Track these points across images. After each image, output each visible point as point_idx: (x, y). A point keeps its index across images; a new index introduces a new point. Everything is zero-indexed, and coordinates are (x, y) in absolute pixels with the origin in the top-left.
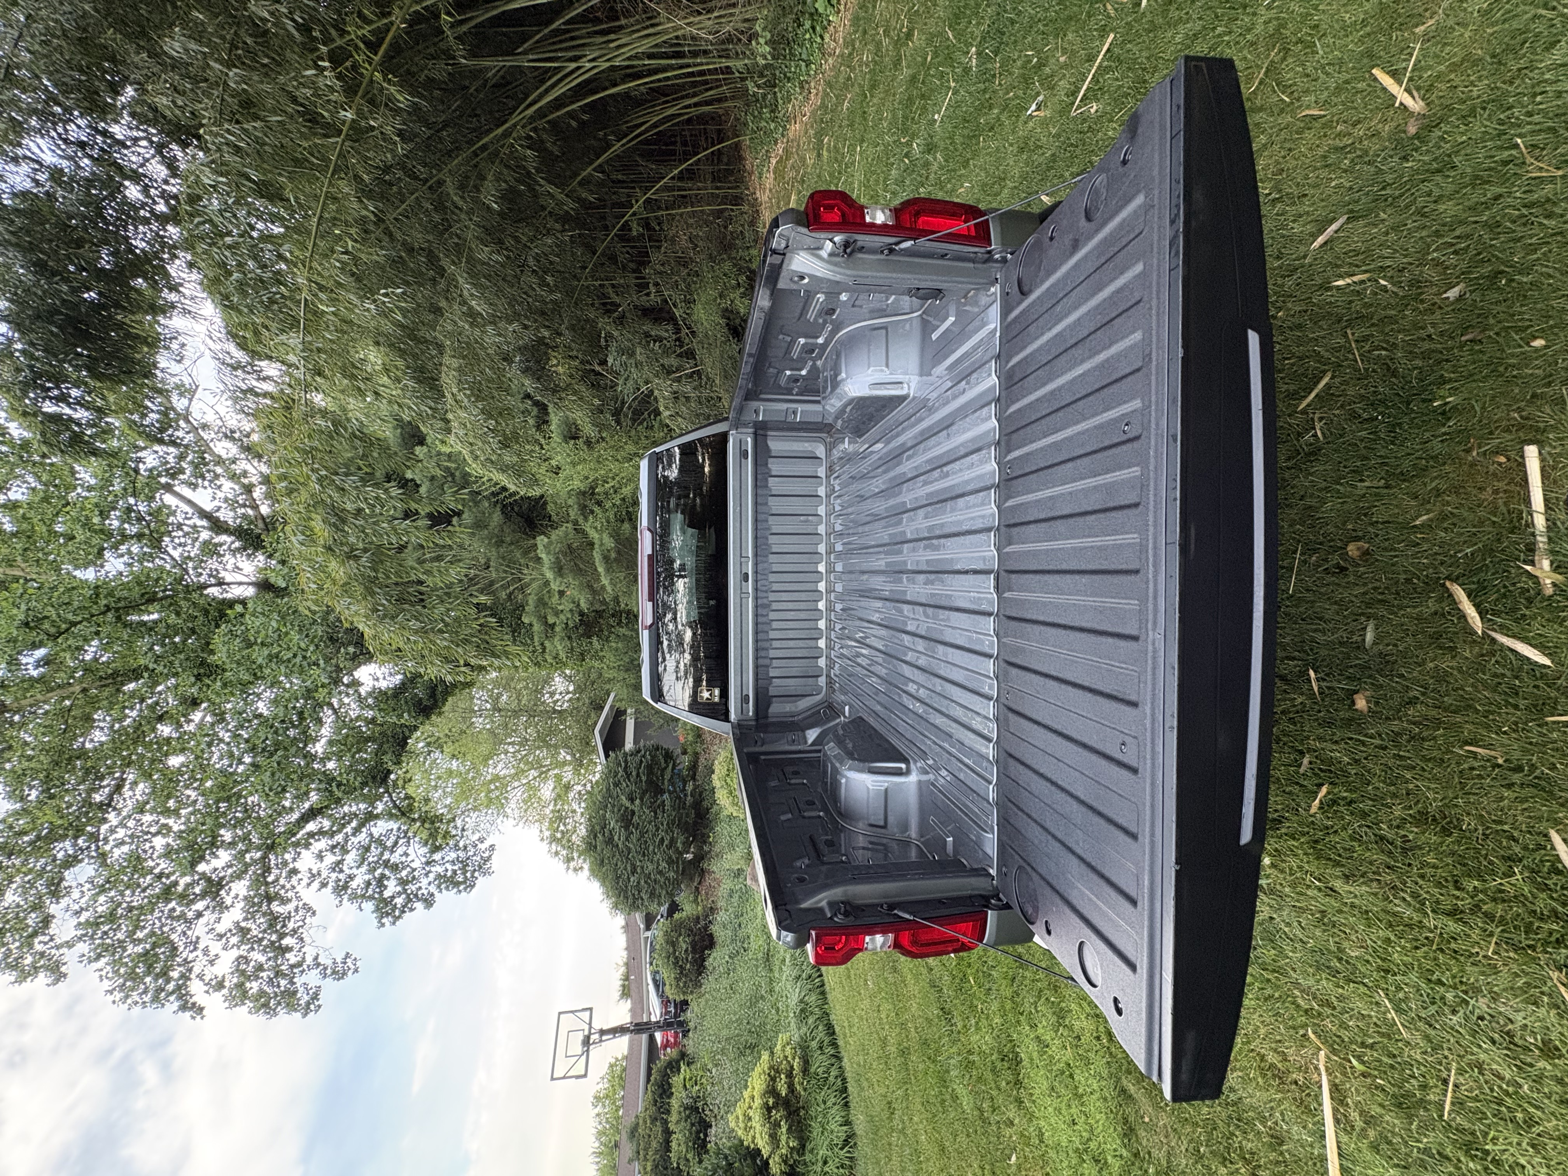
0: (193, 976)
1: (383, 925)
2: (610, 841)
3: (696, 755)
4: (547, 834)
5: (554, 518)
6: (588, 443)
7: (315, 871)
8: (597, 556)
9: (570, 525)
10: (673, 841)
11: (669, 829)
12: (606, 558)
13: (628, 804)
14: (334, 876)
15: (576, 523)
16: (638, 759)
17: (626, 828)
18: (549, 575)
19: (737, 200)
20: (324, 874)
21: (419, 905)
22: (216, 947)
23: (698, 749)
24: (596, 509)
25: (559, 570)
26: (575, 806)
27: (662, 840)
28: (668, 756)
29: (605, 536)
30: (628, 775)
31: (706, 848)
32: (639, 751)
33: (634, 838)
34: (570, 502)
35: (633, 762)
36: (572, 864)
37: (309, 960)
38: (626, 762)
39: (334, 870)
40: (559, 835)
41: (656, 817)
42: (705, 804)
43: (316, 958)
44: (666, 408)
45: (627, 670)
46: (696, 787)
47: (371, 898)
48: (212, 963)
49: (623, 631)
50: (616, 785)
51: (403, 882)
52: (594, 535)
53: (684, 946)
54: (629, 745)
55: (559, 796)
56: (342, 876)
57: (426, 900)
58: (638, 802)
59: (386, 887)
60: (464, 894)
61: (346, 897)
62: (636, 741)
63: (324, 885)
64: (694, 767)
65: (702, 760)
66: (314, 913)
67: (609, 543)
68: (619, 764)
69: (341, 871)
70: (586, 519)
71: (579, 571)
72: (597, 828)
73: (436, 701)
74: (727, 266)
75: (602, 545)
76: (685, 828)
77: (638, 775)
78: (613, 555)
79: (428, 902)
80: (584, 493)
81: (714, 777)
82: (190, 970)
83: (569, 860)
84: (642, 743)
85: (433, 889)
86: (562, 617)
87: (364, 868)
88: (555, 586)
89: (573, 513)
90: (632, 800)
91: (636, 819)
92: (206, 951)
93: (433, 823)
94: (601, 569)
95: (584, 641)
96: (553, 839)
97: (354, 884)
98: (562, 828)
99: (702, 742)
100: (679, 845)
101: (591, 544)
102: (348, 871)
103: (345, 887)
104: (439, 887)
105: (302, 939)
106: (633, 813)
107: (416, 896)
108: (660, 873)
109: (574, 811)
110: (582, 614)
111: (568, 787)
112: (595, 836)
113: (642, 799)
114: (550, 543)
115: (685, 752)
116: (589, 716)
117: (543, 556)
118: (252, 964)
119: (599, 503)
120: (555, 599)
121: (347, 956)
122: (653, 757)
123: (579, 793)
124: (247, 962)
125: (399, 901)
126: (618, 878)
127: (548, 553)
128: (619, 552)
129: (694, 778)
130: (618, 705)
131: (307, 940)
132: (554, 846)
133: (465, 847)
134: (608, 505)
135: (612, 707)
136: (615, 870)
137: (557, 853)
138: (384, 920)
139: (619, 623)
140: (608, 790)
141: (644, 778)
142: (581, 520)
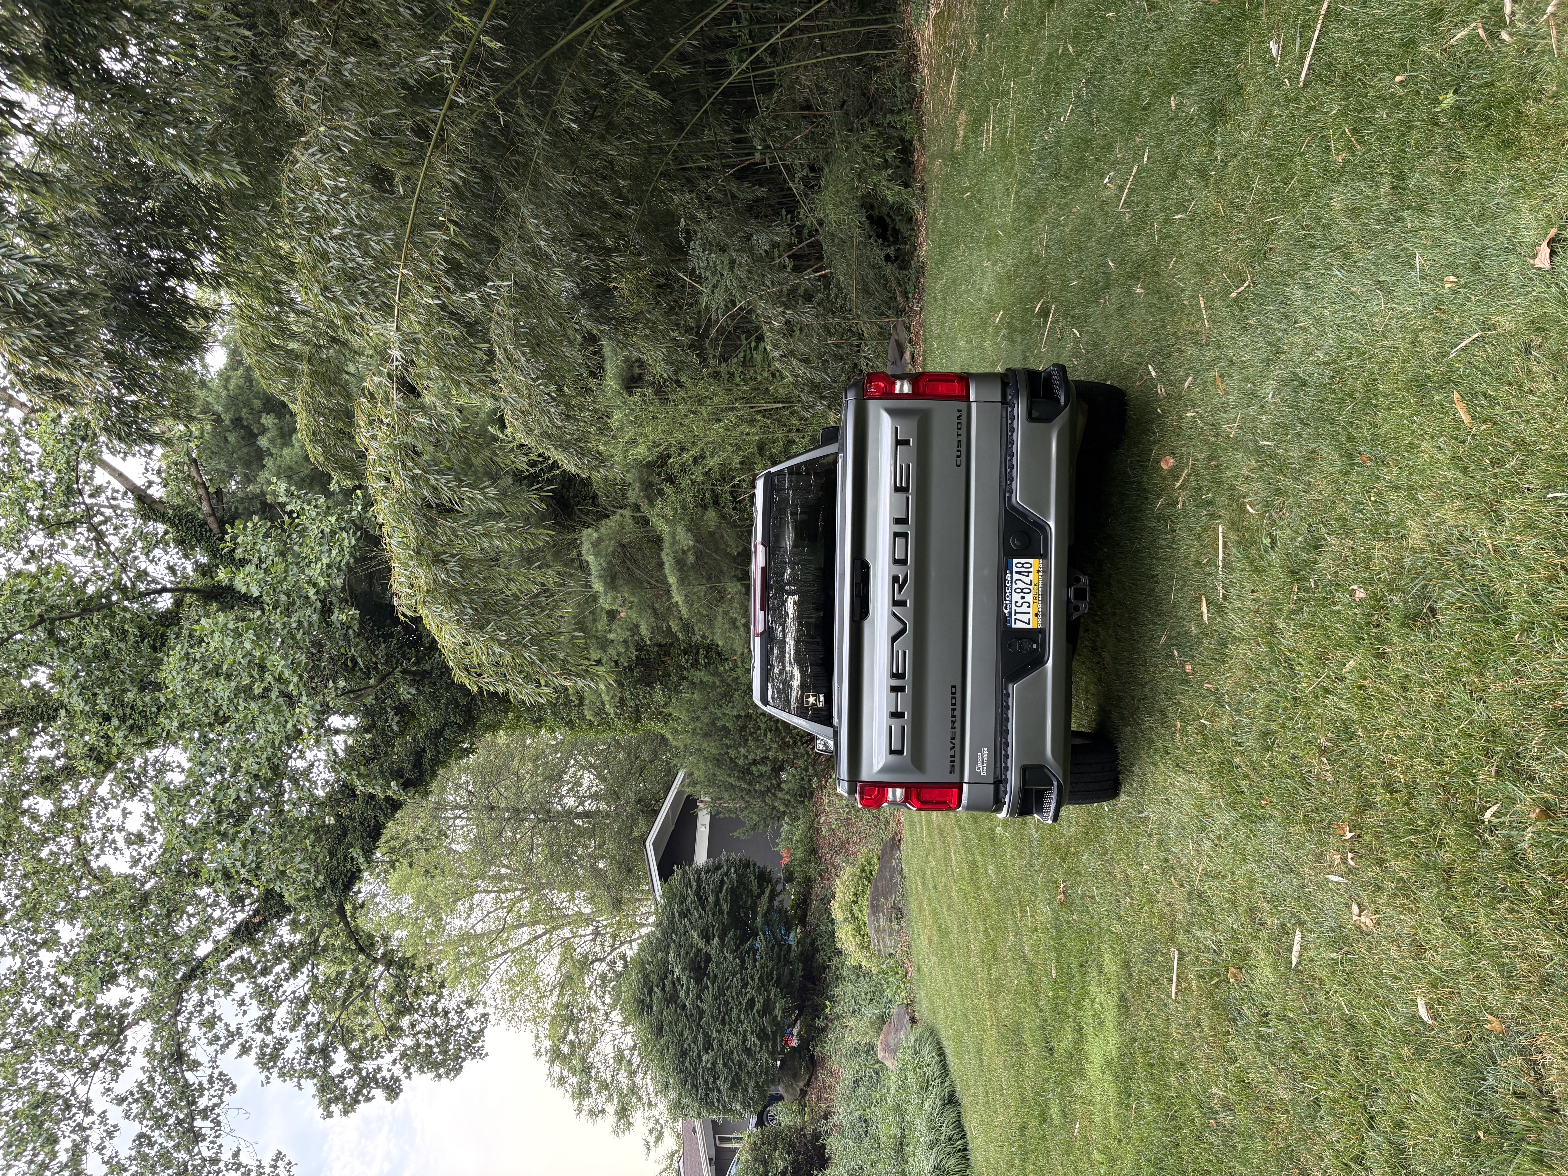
0: (89, 1149)
1: (330, 1115)
2: (672, 999)
3: (808, 882)
4: (547, 1044)
5: (602, 499)
6: (660, 391)
7: (233, 1028)
8: (667, 558)
9: (627, 513)
10: (767, 1008)
11: (763, 986)
12: (680, 563)
13: (701, 944)
14: (259, 1036)
15: (637, 508)
16: (717, 877)
17: (698, 981)
18: (598, 586)
19: (886, 40)
20: (247, 1032)
21: (379, 1094)
22: (115, 1114)
23: (812, 873)
24: (668, 489)
25: (612, 580)
26: (594, 1000)
27: (751, 1002)
28: (764, 877)
29: (680, 530)
30: (702, 900)
31: (819, 1023)
32: (718, 867)
33: (708, 996)
34: (629, 477)
35: (710, 882)
36: (587, 1103)
37: (226, 1156)
38: (699, 880)
39: (259, 1029)
40: (566, 1049)
41: (743, 967)
42: (820, 957)
43: (236, 1155)
44: (775, 346)
45: (706, 735)
46: (806, 934)
47: (312, 1074)
48: (110, 1134)
49: (700, 675)
50: (684, 914)
51: (356, 1057)
52: (663, 528)
53: (781, 1165)
54: (701, 856)
55: (570, 978)
56: (270, 1040)
57: (387, 1087)
58: (716, 941)
59: (333, 1062)
60: (444, 1080)
61: (275, 1071)
62: (712, 852)
63: (245, 1050)
64: (803, 902)
65: (817, 889)
66: (234, 1088)
67: (686, 540)
68: (689, 885)
69: (269, 1031)
70: (652, 503)
71: (636, 583)
72: (654, 978)
73: (422, 774)
74: (869, 136)
75: (674, 542)
76: (786, 988)
77: (717, 902)
78: (691, 558)
79: (393, 1090)
80: (649, 465)
81: (835, 905)
82: (86, 1140)
83: (582, 1093)
84: (723, 856)
85: (398, 1070)
86: (612, 651)
87: (301, 1031)
88: (605, 603)
89: (634, 495)
90: (707, 939)
91: (712, 967)
92: (103, 1116)
93: (401, 968)
94: (672, 580)
95: (641, 690)
96: (556, 1056)
97: (289, 1053)
98: (571, 1036)
99: (819, 860)
100: (778, 1012)
101: (657, 541)
102: (278, 1033)
103: (275, 1056)
104: (406, 1069)
105: (218, 1123)
106: (708, 958)
107: (375, 1080)
108: (748, 1051)
109: (592, 1009)
110: (640, 647)
111: (585, 964)
112: (651, 991)
113: (722, 939)
114: (600, 540)
115: (790, 878)
116: (635, 822)
117: (591, 559)
118: (157, 1147)
119: (671, 479)
120: (602, 624)
121: (279, 1156)
122: (741, 877)
123: (603, 977)
124: (151, 1145)
125: (351, 1083)
126: (684, 1054)
127: (597, 554)
128: (699, 555)
129: (803, 921)
130: (688, 790)
131: (225, 1128)
132: (557, 1068)
133: (446, 1013)
134: (685, 482)
135: (679, 794)
136: (680, 1043)
137: (562, 1081)
138: (333, 1107)
139: (695, 665)
140: (671, 922)
141: (726, 907)
142: (644, 507)
